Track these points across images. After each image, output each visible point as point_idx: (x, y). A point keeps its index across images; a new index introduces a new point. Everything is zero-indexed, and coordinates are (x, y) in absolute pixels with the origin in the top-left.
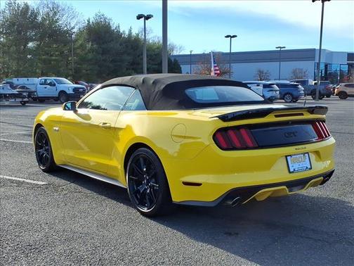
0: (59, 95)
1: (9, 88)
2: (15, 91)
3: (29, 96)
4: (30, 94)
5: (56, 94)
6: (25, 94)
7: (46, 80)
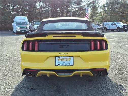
0: (117, 28)
1: (98, 26)
2: (99, 27)
3: (104, 29)
4: (105, 28)
5: (116, 28)
6: (103, 28)
7: (113, 23)
